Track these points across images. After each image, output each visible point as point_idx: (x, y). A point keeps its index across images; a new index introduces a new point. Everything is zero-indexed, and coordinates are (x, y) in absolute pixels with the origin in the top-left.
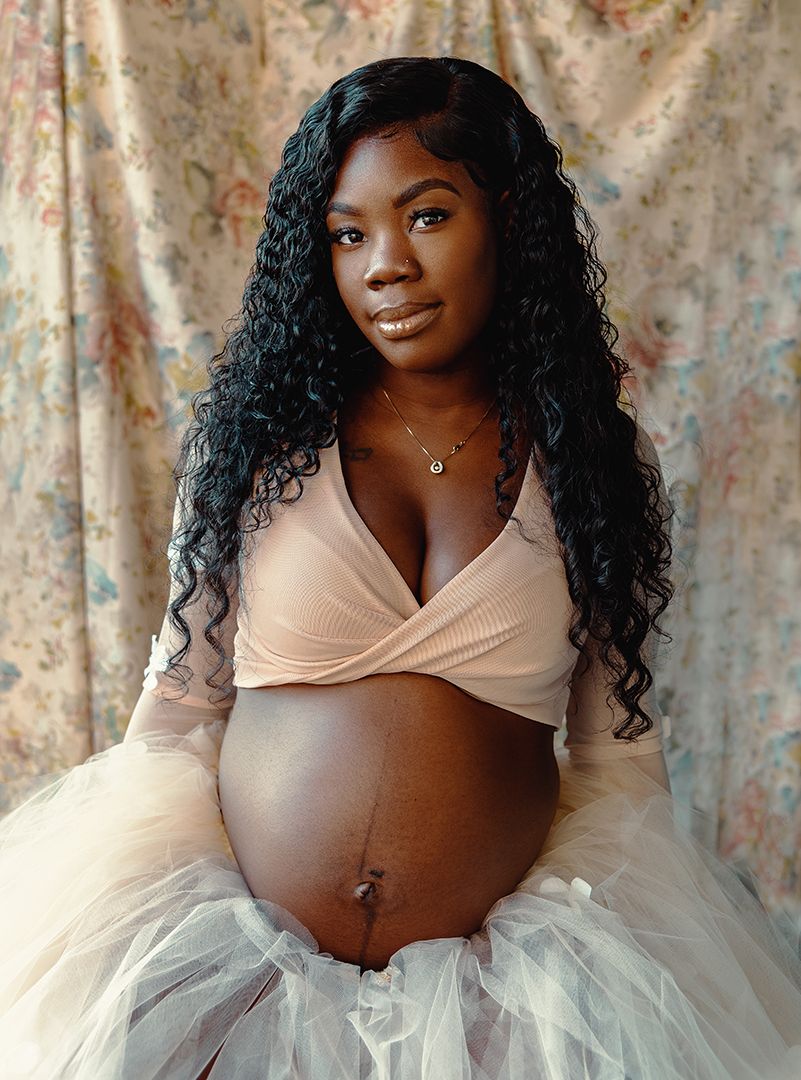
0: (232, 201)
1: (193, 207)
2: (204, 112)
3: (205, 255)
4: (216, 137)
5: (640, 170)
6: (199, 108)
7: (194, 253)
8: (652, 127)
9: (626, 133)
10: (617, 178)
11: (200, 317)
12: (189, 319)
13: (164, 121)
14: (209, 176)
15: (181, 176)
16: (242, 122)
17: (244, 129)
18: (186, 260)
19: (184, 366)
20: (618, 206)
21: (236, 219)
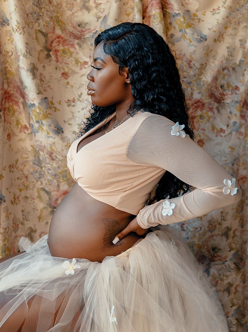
0: (54, 44)
1: (39, 48)
2: (43, 10)
3: (44, 67)
4: (48, 19)
5: (214, 29)
6: (41, 9)
7: (40, 66)
8: (219, 11)
9: (208, 14)
10: (206, 32)
11: (43, 92)
12: (39, 93)
13: (27, 15)
14: (45, 35)
15: (34, 36)
16: (58, 12)
17: (59, 15)
18: (37, 69)
19: (38, 111)
20: (206, 43)
21: (56, 51)
